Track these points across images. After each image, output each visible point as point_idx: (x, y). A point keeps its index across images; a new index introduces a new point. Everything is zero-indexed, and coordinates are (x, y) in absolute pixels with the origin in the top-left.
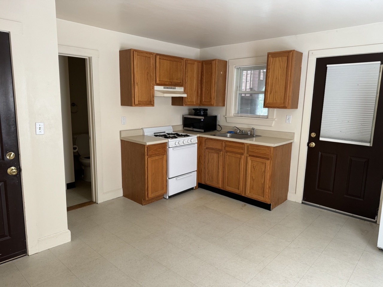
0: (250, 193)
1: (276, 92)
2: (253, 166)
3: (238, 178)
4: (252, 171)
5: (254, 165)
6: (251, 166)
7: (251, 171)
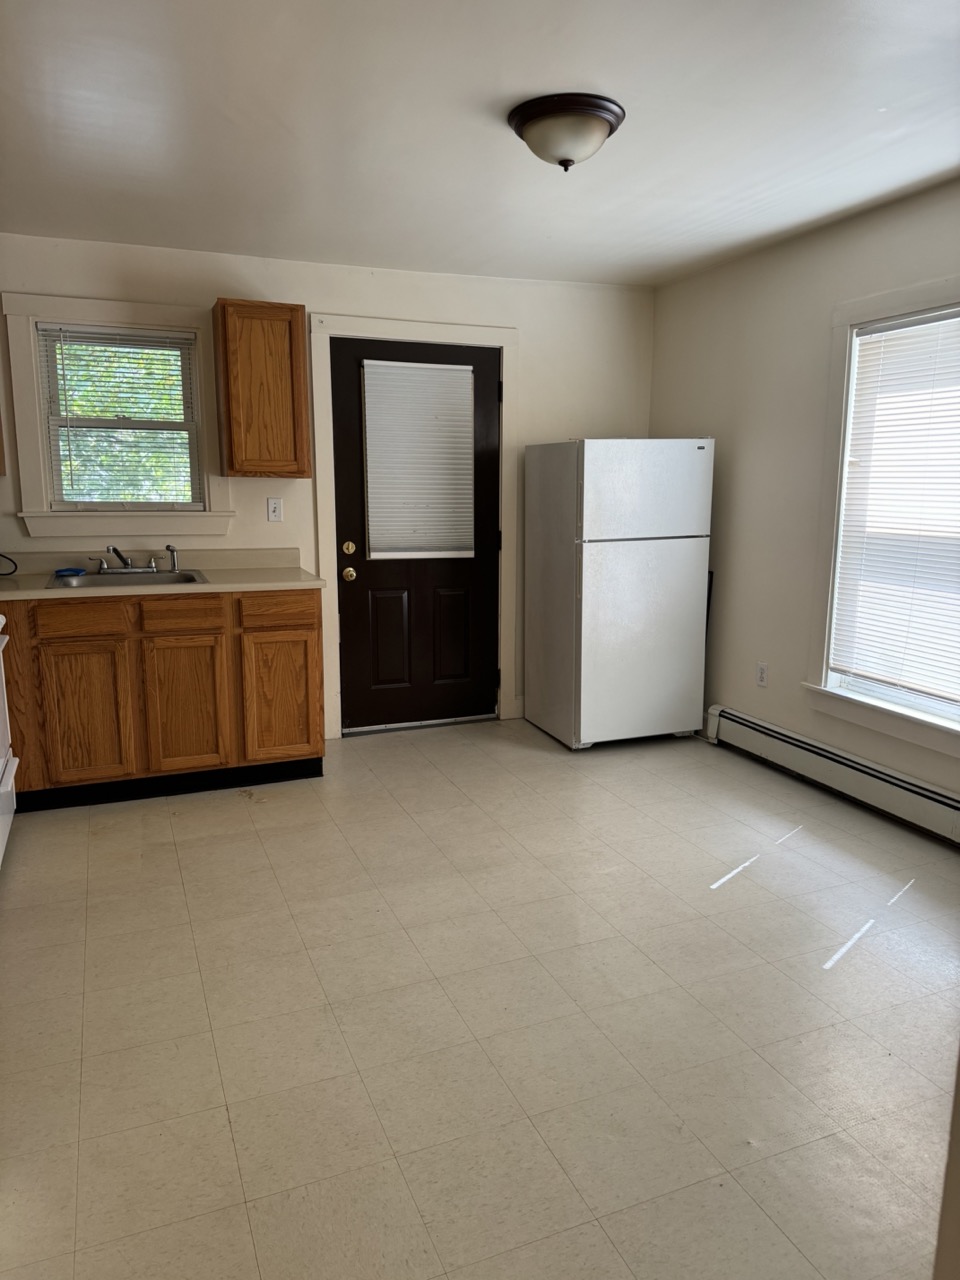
0: (259, 747)
1: (266, 427)
2: (266, 662)
3: (212, 714)
4: (262, 678)
5: (266, 655)
6: (257, 661)
7: (260, 679)
